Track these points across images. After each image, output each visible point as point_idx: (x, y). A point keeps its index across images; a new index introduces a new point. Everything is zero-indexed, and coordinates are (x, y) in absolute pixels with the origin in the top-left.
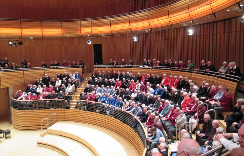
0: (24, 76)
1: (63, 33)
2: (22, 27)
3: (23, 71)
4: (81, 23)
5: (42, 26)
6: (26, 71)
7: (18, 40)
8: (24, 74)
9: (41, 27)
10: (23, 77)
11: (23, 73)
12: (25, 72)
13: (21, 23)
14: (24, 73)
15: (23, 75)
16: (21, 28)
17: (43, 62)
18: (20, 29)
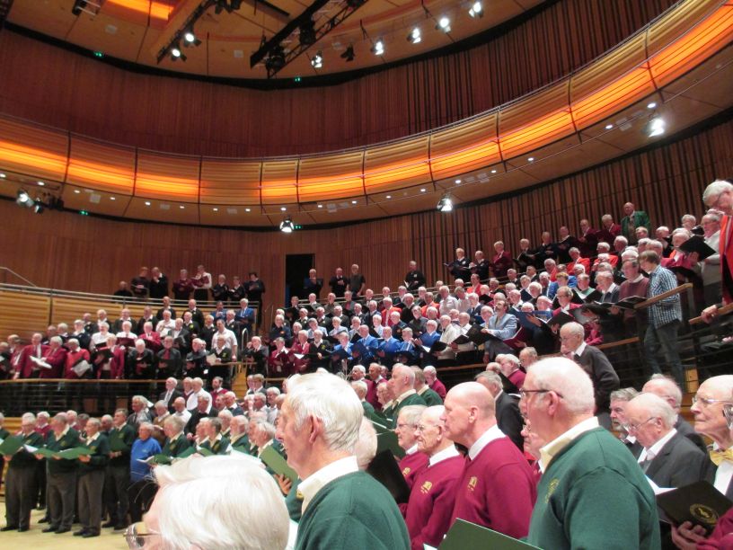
0: (51, 314)
1: (201, 193)
2: (72, 153)
3: (48, 299)
4: (264, 166)
5: (136, 165)
6: (58, 299)
7: (49, 194)
8: (54, 308)
9: (134, 167)
10: (48, 316)
11: (48, 303)
12: (58, 302)
13: (70, 141)
14: (51, 305)
15: (48, 311)
16: (69, 157)
17: (123, 283)
18: (66, 159)
